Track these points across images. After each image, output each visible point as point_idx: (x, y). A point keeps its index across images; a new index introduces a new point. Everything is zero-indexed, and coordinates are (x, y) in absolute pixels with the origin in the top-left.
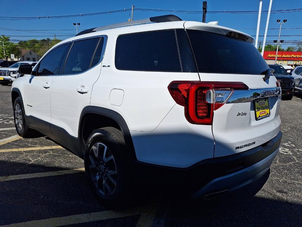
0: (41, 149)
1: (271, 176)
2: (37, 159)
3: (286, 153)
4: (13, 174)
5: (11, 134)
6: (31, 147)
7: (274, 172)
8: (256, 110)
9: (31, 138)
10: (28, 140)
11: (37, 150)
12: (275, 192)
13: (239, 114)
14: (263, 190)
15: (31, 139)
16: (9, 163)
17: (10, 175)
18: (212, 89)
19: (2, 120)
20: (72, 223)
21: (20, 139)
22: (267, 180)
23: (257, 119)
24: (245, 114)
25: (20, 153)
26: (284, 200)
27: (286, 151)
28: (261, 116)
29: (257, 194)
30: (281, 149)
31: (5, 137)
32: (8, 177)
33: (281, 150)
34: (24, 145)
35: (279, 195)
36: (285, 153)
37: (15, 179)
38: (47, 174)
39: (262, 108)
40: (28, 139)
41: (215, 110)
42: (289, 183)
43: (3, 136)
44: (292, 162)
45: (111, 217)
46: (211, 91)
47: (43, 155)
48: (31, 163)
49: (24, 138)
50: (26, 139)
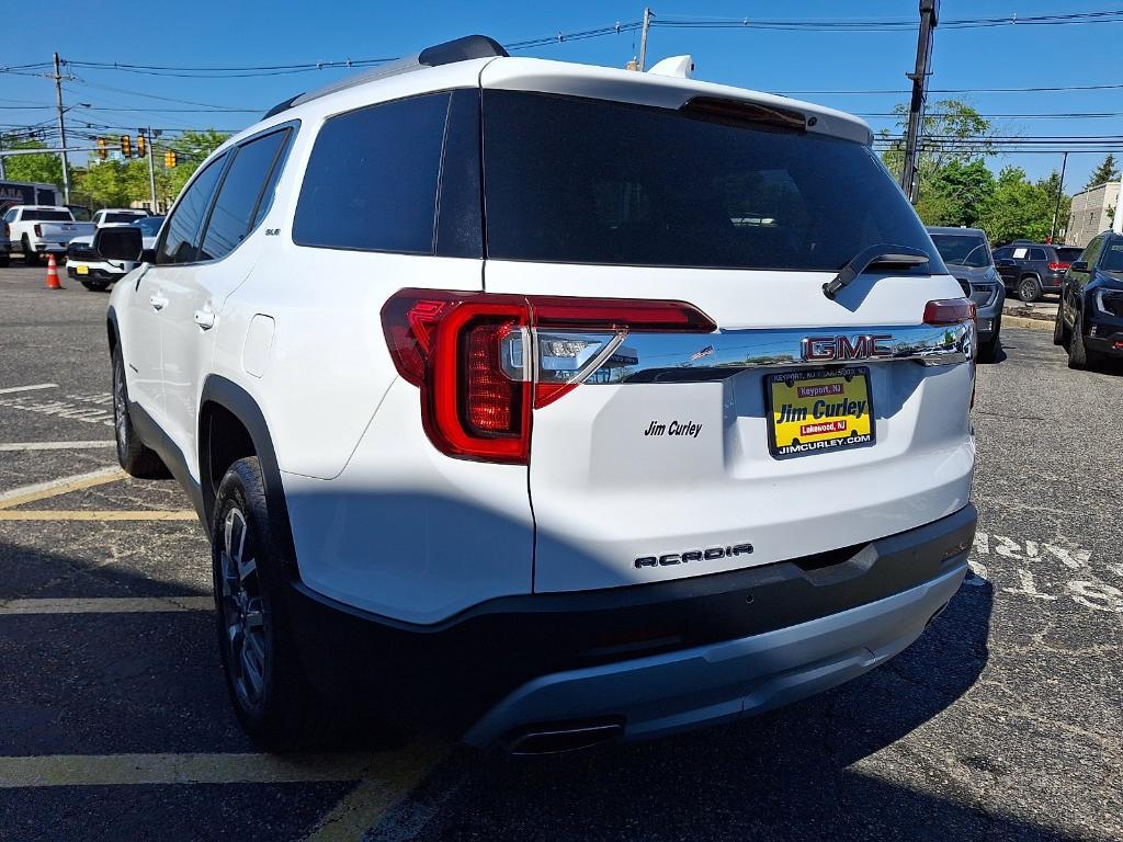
0: (168, 518)
1: (976, 693)
2: (134, 549)
3: (1099, 607)
4: (31, 594)
5: (103, 462)
6: (140, 508)
7: (995, 680)
8: (777, 416)
9: (157, 479)
10: (143, 484)
11: (152, 521)
12: (950, 761)
13: (655, 429)
14: (902, 746)
15: (155, 482)
16: (42, 556)
17: (19, 598)
18: (527, 323)
19: (104, 414)
20: (113, 780)
21: (122, 480)
22: (943, 707)
23: (775, 452)
24: (694, 430)
25: (94, 526)
26: (970, 797)
27: (1105, 597)
28: (803, 440)
29: (865, 764)
30: (1086, 588)
31: (79, 472)
32: (9, 605)
33: (1084, 592)
34: (122, 499)
35: (962, 775)
36: (1094, 606)
37: (29, 611)
38: (133, 604)
39: (821, 409)
40: (146, 481)
41: (536, 408)
42: (1036, 733)
43: (77, 465)
44: (1107, 647)
45: (253, 776)
46: (524, 331)
47: (160, 537)
48: (108, 561)
49: (136, 479)
50: (141, 481)
